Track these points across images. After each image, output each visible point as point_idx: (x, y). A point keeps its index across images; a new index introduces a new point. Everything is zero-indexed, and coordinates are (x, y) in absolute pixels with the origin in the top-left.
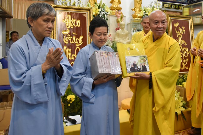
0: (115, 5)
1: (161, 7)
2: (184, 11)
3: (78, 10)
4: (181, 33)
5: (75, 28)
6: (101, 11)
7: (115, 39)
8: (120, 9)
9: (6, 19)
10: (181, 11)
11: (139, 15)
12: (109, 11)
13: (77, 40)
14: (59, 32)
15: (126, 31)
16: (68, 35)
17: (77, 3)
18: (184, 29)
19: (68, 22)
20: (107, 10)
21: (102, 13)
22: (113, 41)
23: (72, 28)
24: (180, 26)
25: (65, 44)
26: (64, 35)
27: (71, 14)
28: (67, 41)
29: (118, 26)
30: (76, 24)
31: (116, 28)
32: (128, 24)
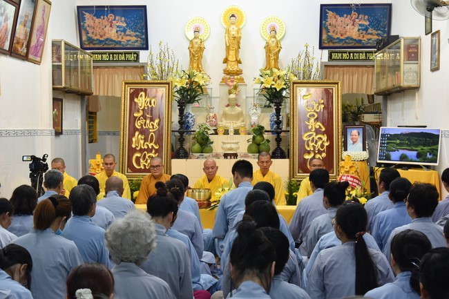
5: (150, 110)
13: (152, 124)
16: (141, 118)
19: (141, 102)
23: (146, 108)
26: (136, 117)
28: (139, 126)
30: (150, 104)
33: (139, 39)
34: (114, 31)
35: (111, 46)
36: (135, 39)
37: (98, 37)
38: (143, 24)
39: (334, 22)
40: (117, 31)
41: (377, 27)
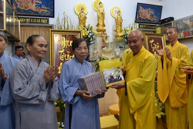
0: (101, 28)
1: (138, 28)
2: (157, 30)
3: (70, 33)
4: (156, 48)
5: (69, 48)
6: (89, 33)
7: (101, 55)
8: (105, 30)
9: (15, 42)
10: (154, 30)
11: (120, 35)
12: (96, 32)
13: (71, 57)
14: (56, 51)
15: (110, 49)
16: (64, 53)
17: (70, 27)
18: (158, 45)
19: (63, 43)
20: (94, 31)
21: (90, 34)
22: (100, 57)
23: (67, 47)
24: (155, 42)
25: (62, 61)
26: (60, 53)
27: (65, 36)
28: (62, 59)
29: (103, 45)
30: (69, 44)
31: (102, 46)
32: (111, 43)
33: (49, 11)
34: (34, 5)
35: (32, 14)
36: (47, 11)
37: (24, 8)
38: (52, 3)
39: (142, 11)
40: (36, 6)
41: (157, 15)
